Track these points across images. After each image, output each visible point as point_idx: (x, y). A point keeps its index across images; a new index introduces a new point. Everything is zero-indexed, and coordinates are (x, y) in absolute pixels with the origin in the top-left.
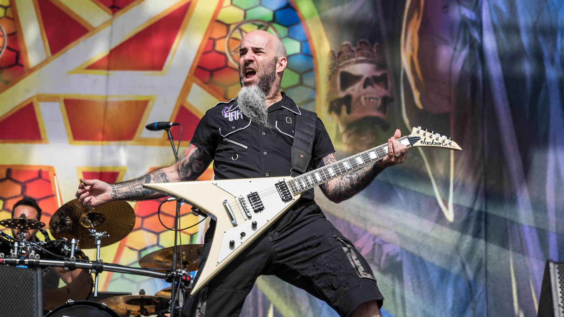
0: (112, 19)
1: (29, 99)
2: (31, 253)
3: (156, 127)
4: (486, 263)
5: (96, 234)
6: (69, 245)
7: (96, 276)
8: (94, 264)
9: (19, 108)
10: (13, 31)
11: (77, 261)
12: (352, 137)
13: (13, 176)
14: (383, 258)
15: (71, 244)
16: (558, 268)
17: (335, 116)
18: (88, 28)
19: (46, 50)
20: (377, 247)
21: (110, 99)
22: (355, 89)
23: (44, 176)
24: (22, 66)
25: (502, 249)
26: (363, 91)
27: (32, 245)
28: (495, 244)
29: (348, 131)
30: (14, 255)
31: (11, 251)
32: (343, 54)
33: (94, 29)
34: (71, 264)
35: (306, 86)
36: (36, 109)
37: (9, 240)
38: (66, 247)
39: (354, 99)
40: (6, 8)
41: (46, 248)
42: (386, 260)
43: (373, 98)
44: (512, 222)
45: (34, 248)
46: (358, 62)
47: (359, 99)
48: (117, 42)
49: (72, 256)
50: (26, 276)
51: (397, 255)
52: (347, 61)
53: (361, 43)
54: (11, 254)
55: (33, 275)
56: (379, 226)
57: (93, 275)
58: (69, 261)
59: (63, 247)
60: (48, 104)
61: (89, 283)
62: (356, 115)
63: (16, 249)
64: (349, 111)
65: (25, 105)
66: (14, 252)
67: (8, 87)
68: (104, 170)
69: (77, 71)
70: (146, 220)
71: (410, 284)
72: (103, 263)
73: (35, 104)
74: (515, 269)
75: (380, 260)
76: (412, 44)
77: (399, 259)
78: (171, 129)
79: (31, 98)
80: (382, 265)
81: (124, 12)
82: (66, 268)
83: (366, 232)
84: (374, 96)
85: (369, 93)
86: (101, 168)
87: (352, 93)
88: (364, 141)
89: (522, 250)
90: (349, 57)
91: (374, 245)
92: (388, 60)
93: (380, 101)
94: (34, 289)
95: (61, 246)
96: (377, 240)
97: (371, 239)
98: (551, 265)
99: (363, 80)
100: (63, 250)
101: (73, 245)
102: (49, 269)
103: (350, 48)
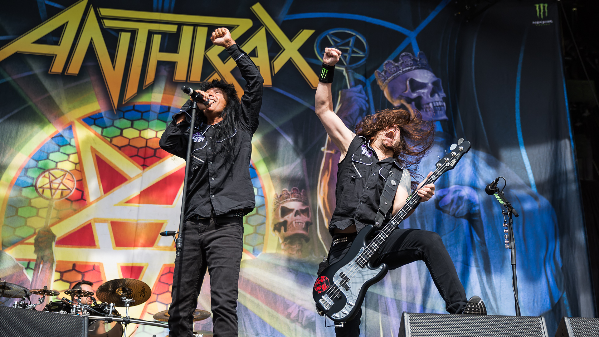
0: (143, 173)
1: (89, 221)
2: (84, 311)
3: (166, 234)
4: (366, 320)
5: (127, 300)
6: (109, 307)
7: (125, 326)
8: (124, 319)
9: (83, 226)
10: (81, 178)
11: (113, 317)
12: (287, 246)
13: (77, 268)
14: (304, 319)
15: (110, 306)
16: (409, 317)
17: (277, 233)
18: (127, 178)
19: (100, 191)
20: (300, 312)
21: (139, 222)
22: (289, 217)
23: (96, 268)
24: (85, 200)
25: (375, 312)
26: (295, 218)
27: (85, 306)
28: (371, 309)
29: (285, 242)
30: (73, 313)
31: (72, 310)
32: (283, 196)
33: (131, 178)
34: (110, 319)
35: (260, 215)
36: (93, 227)
37: (71, 303)
38: (107, 308)
39: (289, 223)
40: (76, 164)
41: (94, 309)
42: (306, 320)
43: (300, 222)
44: (381, 296)
45: (86, 308)
46: (291, 201)
47: (292, 223)
48: (145, 187)
49: (110, 313)
50: (77, 321)
51: (313, 317)
52: (285, 200)
53: (294, 189)
54: (71, 312)
55: (82, 320)
56: (302, 300)
57: (124, 326)
58: (109, 317)
59: (105, 308)
60: (101, 224)
61: (121, 331)
62: (290, 232)
63: (74, 309)
64: (285, 230)
65: (86, 224)
66: (73, 311)
67: (76, 213)
68: (134, 265)
69: (120, 204)
70: (160, 296)
71: (320, 334)
72: (130, 318)
73: (92, 224)
74: (382, 324)
75: (302, 320)
76: (324, 190)
77: (313, 319)
78: (176, 235)
79: (90, 220)
80: (303, 323)
81: (150, 169)
82: (106, 321)
83: (294, 303)
84: (301, 221)
85: (298, 219)
86: (132, 264)
87: (287, 219)
88: (294, 248)
89: (386, 312)
90: (287, 198)
91: (299, 311)
92: (310, 201)
93: (304, 224)
94: (82, 329)
95: (104, 307)
96: (301, 308)
97: (297, 307)
98: (405, 315)
99: (294, 212)
100: (105, 310)
101: (111, 307)
102: (95, 321)
103: (287, 192)
